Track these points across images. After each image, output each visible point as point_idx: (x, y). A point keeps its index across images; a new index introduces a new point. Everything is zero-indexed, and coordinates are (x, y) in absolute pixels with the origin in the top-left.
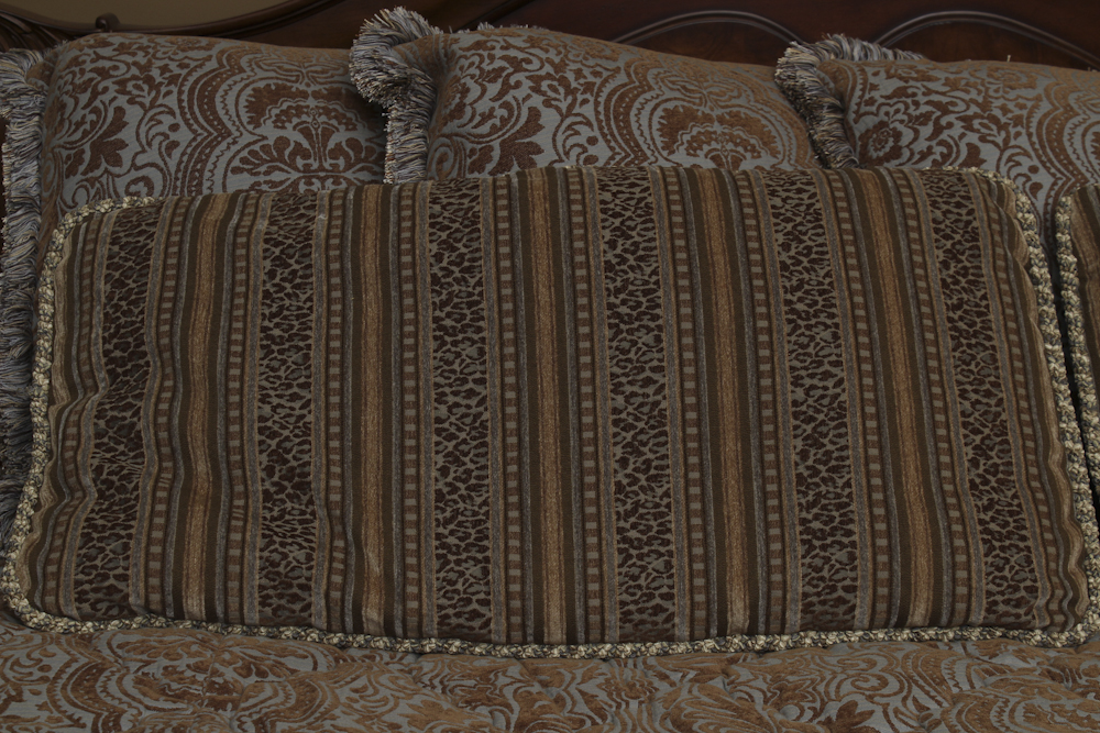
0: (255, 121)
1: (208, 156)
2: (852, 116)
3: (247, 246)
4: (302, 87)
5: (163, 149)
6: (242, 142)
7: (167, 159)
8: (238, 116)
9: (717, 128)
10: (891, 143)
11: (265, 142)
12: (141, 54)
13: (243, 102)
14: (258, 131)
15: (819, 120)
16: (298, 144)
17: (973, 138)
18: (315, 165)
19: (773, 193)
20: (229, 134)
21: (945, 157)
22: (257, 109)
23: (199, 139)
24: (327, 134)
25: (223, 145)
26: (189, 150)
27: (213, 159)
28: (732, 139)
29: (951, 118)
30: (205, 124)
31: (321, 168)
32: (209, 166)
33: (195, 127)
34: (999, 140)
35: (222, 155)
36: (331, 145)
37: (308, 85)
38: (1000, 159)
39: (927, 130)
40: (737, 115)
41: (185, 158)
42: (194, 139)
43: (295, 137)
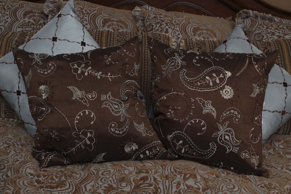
0: (24, 18)
1: (14, 24)
2: (145, 22)
3: (12, 42)
4: (35, 11)
5: (5, 22)
6: (21, 22)
7: (5, 24)
8: (21, 16)
9: (115, 23)
10: (151, 28)
11: (26, 22)
12: (4, 3)
13: (22, 14)
14: (24, 20)
15: (138, 22)
16: (32, 23)
17: (167, 27)
18: (35, 27)
19: (118, 36)
20: (18, 20)
21: (161, 31)
22: (25, 15)
23: (12, 21)
24: (39, 21)
25: (17, 22)
26: (10, 23)
27: (14, 25)
28: (118, 25)
29: (164, 23)
30: (14, 18)
31: (37, 28)
32: (14, 26)
33: (12, 18)
34: (173, 28)
35: (16, 24)
36: (39, 23)
37: (37, 11)
38: (172, 32)
39: (158, 25)
40: (120, 20)
41: (9, 24)
42: (11, 21)
43: (32, 21)
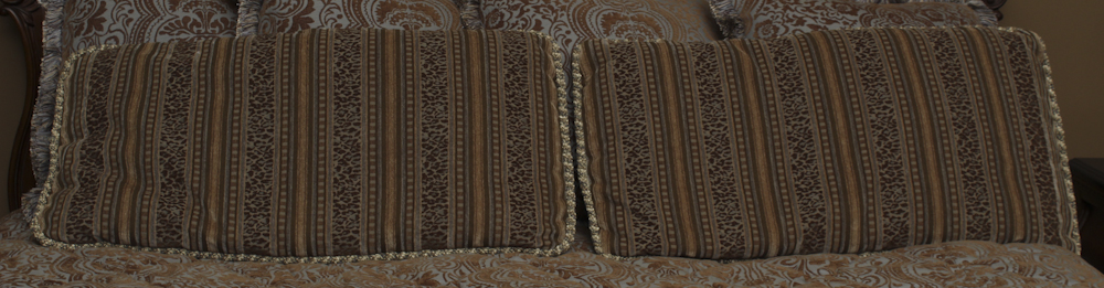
0: (173, 8)
1: (148, 26)
5: (125, 22)
6: (166, 19)
7: (127, 27)
8: (164, 5)
9: (408, 11)
10: (499, 19)
11: (178, 19)
14: (174, 13)
16: (195, 20)
18: (203, 31)
20: (159, 14)
23: (143, 17)
24: (210, 15)
25: (156, 20)
26: (138, 23)
27: (150, 27)
28: (416, 17)
30: (147, 10)
31: (206, 32)
32: (148, 30)
33: (142, 11)
35: (155, 25)
36: (212, 20)
41: (136, 27)
42: (141, 17)
43: (194, 16)
